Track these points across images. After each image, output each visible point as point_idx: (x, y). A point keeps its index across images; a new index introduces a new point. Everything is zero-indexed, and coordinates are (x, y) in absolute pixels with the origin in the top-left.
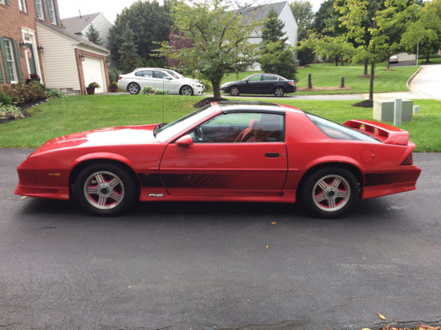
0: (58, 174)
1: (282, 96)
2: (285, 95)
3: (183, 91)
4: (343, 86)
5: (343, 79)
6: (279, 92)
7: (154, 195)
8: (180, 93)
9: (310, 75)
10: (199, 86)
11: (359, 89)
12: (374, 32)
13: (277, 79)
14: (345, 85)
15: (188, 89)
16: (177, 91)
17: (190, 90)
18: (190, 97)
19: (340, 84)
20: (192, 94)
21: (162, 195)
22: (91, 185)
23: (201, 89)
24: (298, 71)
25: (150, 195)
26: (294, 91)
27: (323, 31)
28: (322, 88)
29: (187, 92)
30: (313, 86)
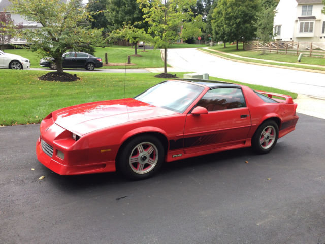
0: (110, 150)
1: (93, 70)
2: (95, 69)
3: (12, 66)
4: (129, 62)
5: (129, 57)
6: (90, 66)
7: (176, 155)
8: (10, 67)
9: (106, 54)
10: (27, 61)
11: (141, 65)
12: (166, 28)
13: (88, 56)
14: (131, 62)
15: (17, 64)
16: (7, 65)
17: (19, 64)
18: (19, 71)
19: (127, 62)
20: (22, 68)
21: (181, 155)
22: (134, 155)
23: (28, 64)
24: (95, 50)
25: (174, 156)
26: (101, 66)
27: (134, 24)
28: (116, 64)
29: (16, 66)
30: (109, 62)
